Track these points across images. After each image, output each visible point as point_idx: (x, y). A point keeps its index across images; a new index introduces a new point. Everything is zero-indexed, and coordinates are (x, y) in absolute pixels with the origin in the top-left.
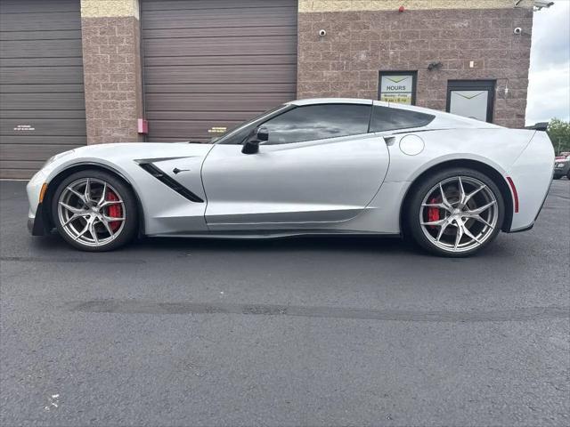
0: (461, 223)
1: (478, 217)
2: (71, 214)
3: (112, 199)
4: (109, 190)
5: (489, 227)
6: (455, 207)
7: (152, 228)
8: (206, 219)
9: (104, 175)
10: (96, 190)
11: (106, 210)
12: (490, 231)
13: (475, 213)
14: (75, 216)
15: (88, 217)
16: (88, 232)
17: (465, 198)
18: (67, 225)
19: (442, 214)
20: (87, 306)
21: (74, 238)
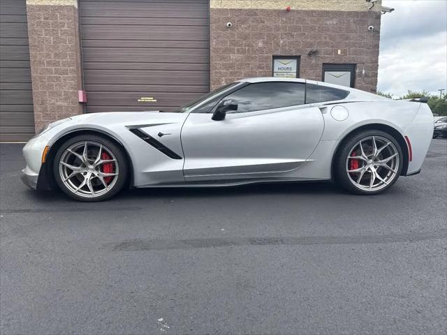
0: (374, 170)
1: (385, 165)
2: (70, 171)
3: (106, 158)
4: (104, 151)
5: (392, 172)
6: (369, 158)
7: (140, 181)
8: (184, 172)
9: (100, 139)
10: (92, 151)
11: (101, 168)
12: (394, 176)
13: (384, 162)
14: (74, 172)
15: (86, 173)
16: (86, 185)
17: (377, 151)
18: (67, 181)
19: (361, 163)
20: (124, 245)
21: (74, 191)
